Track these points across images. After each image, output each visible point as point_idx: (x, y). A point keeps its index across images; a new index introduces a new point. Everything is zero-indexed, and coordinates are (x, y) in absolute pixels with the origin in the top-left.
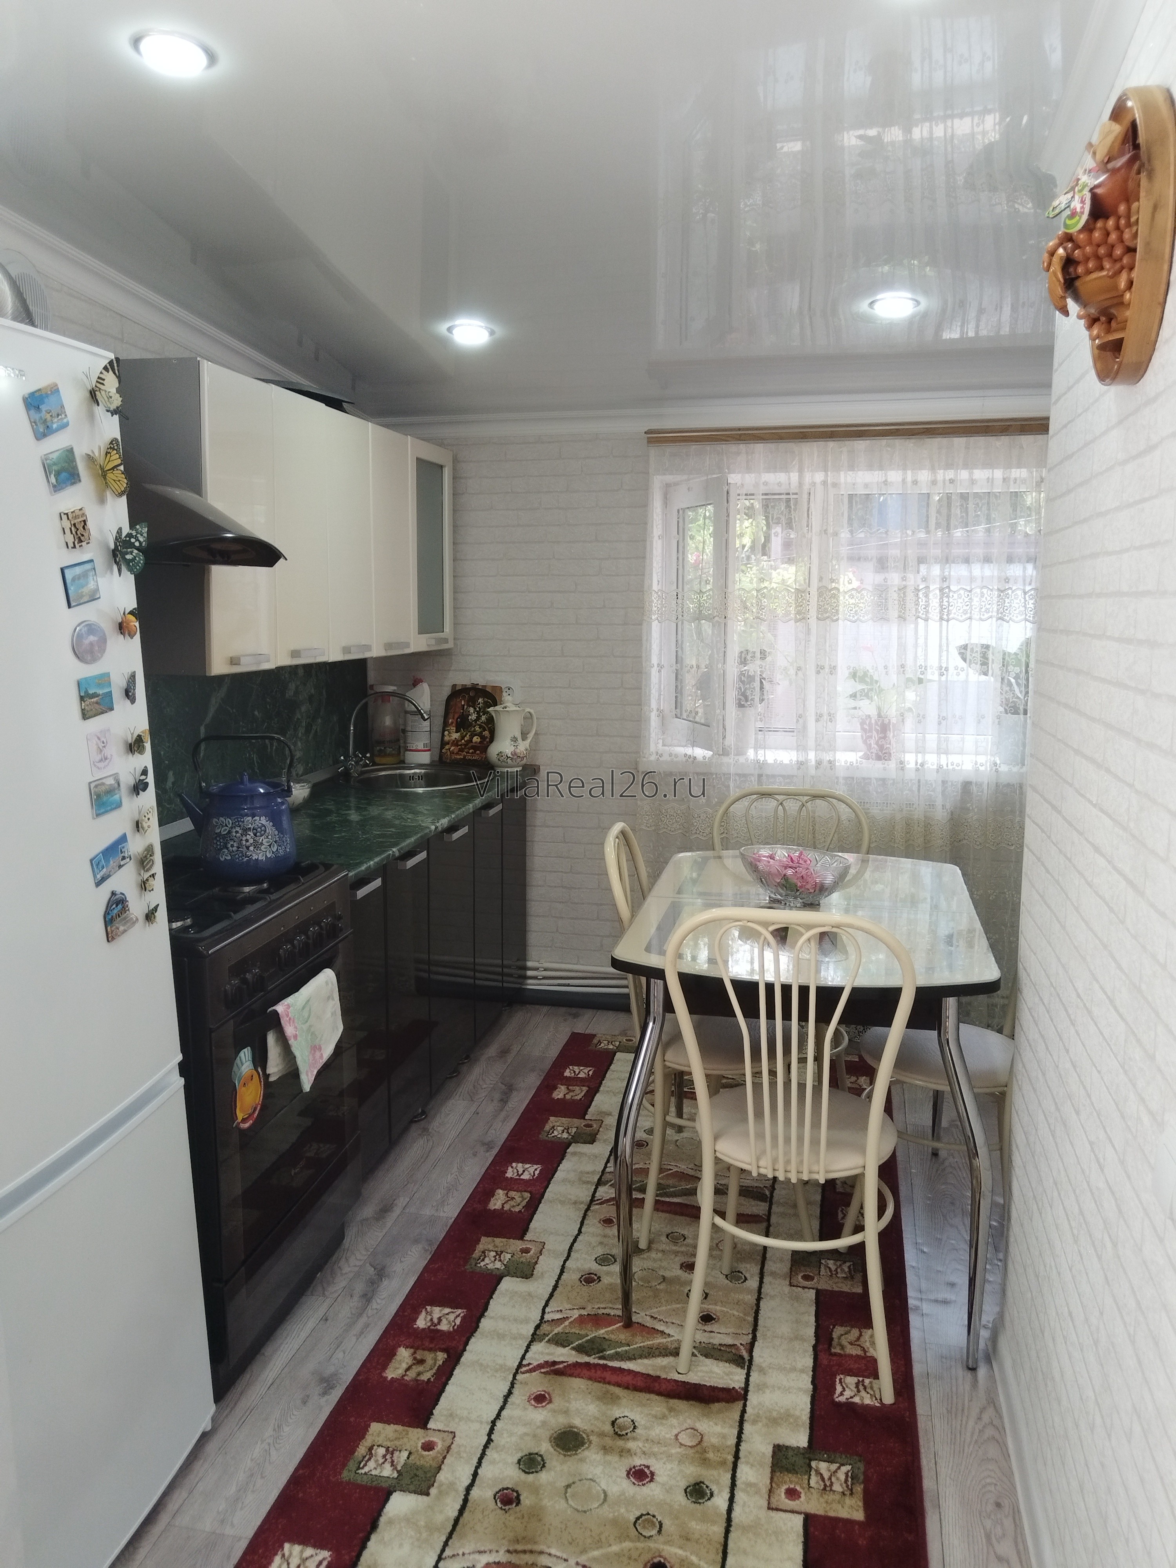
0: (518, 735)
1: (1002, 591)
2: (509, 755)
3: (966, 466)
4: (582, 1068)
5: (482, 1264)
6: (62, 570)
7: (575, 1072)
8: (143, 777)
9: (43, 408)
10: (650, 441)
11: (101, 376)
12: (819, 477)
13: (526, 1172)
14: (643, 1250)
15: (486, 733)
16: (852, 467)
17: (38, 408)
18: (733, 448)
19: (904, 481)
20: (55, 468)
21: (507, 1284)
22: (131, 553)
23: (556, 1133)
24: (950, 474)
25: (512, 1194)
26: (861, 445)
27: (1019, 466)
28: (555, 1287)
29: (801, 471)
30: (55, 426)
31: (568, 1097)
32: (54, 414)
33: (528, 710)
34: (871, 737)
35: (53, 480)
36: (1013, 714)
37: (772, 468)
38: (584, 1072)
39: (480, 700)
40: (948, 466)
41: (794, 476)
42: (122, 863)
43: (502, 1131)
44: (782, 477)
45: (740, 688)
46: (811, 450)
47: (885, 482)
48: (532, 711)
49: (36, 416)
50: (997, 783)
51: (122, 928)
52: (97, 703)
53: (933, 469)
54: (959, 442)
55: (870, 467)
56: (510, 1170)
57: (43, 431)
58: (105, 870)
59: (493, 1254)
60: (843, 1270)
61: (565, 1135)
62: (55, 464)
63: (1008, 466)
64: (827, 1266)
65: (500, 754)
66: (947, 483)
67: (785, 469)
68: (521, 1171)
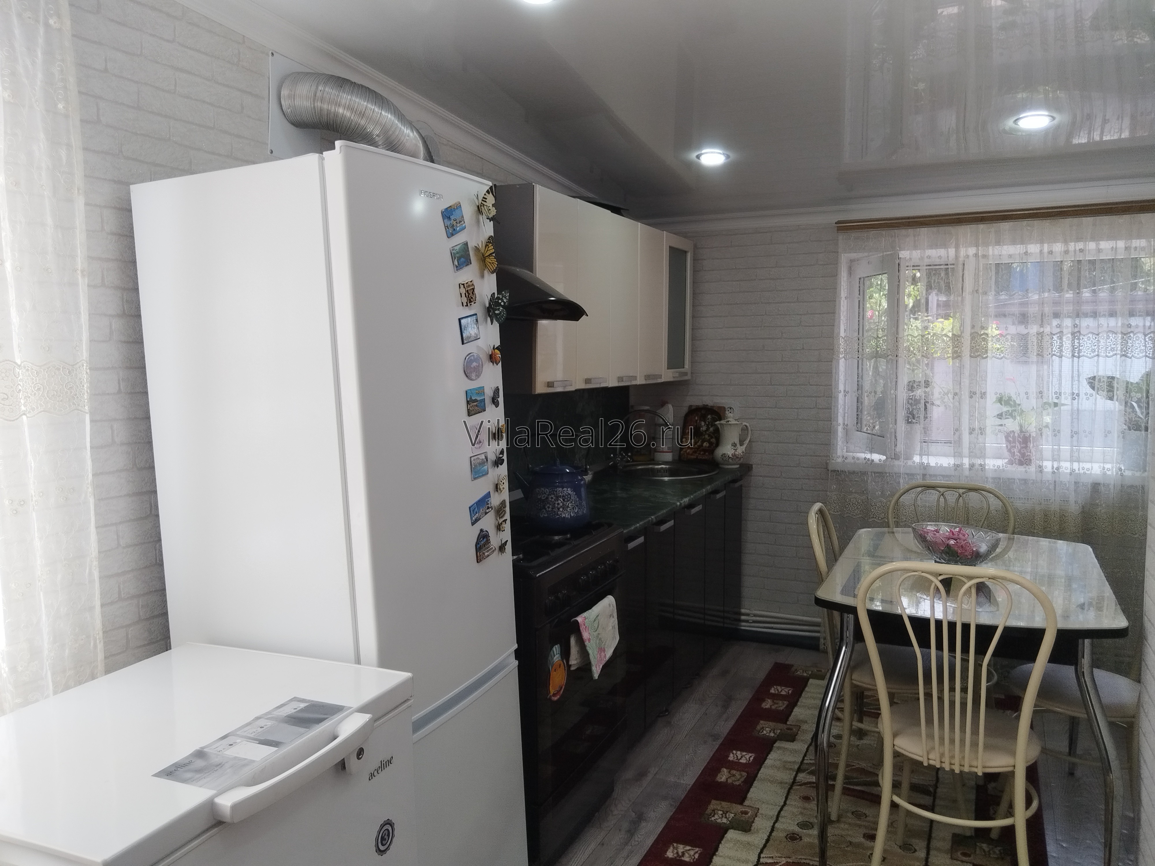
0: (737, 441)
1: (1125, 334)
2: (731, 456)
3: (1093, 239)
4: (783, 688)
5: (713, 819)
6: (460, 320)
7: (778, 690)
8: (501, 456)
9: (452, 217)
10: (839, 229)
11: (485, 196)
12: (972, 251)
13: (744, 758)
14: (834, 821)
15: (713, 440)
16: (998, 243)
17: (449, 218)
18: (903, 232)
19: (1041, 251)
20: (457, 255)
21: (731, 834)
22: (499, 309)
23: (765, 732)
24: (1080, 245)
25: (734, 772)
26: (1006, 226)
27: (1139, 237)
28: (768, 841)
29: (957, 247)
30: (458, 229)
31: (773, 707)
32: (458, 221)
33: (744, 423)
34: (1015, 447)
35: (456, 263)
36: (1135, 430)
37: (934, 246)
38: (785, 691)
39: (709, 417)
40: (1078, 239)
41: (952, 251)
42: (487, 511)
43: (725, 727)
44: (942, 252)
45: (909, 408)
46: (966, 231)
47: (1026, 253)
48: (748, 424)
49: (448, 223)
50: (1121, 485)
51: (486, 554)
52: (476, 406)
53: (1066, 242)
54: (1087, 221)
55: (1014, 242)
56: (731, 755)
57: (452, 231)
58: (477, 515)
59: (720, 812)
60: (995, 853)
61: (772, 735)
62: (457, 253)
63: (1130, 237)
64: (981, 848)
65: (724, 455)
66: (1078, 252)
67: (945, 246)
68: (739, 757)
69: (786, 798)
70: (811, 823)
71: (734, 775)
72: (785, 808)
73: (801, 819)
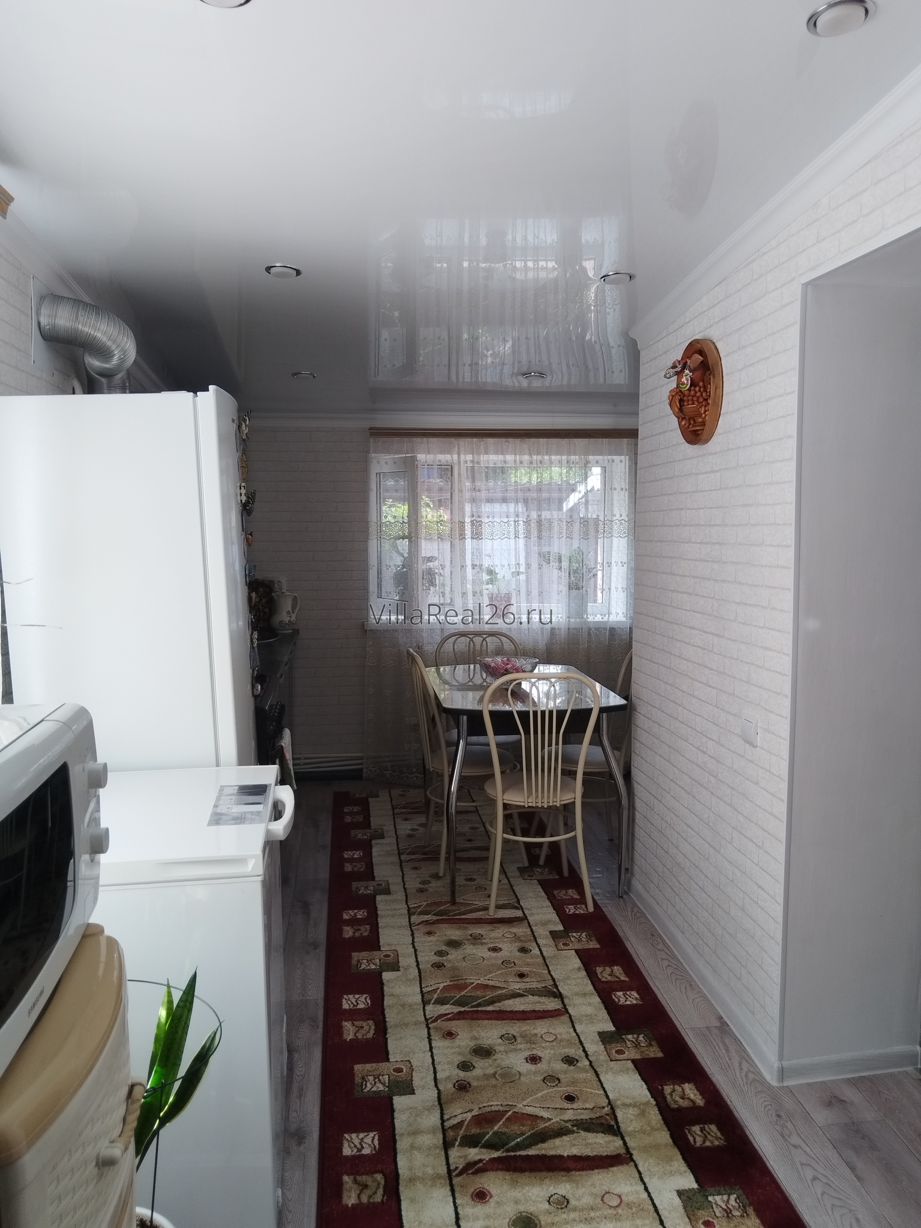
0: (290, 609)
1: (569, 522)
2: (287, 622)
3: (547, 454)
4: (352, 807)
5: (360, 892)
7: (349, 809)
10: (372, 434)
12: (469, 457)
13: (355, 855)
15: (266, 610)
16: (486, 452)
18: (419, 440)
19: (515, 461)
21: (380, 898)
23: (359, 837)
24: (539, 457)
25: (354, 864)
26: (491, 441)
27: (575, 455)
28: (406, 894)
29: (459, 455)
31: (354, 821)
33: (295, 594)
34: (502, 604)
36: (576, 589)
37: (442, 452)
38: (355, 809)
39: (261, 589)
40: (538, 453)
41: (455, 457)
44: (448, 457)
46: (464, 442)
47: (505, 462)
48: (297, 595)
50: (569, 629)
53: (530, 455)
54: (542, 441)
55: (497, 453)
56: (345, 855)
59: (363, 888)
60: (545, 872)
61: (365, 837)
63: (569, 454)
65: (281, 622)
66: (538, 462)
67: (449, 452)
68: (352, 855)
69: (402, 870)
70: (428, 881)
71: (356, 866)
72: (405, 876)
73: (419, 880)
